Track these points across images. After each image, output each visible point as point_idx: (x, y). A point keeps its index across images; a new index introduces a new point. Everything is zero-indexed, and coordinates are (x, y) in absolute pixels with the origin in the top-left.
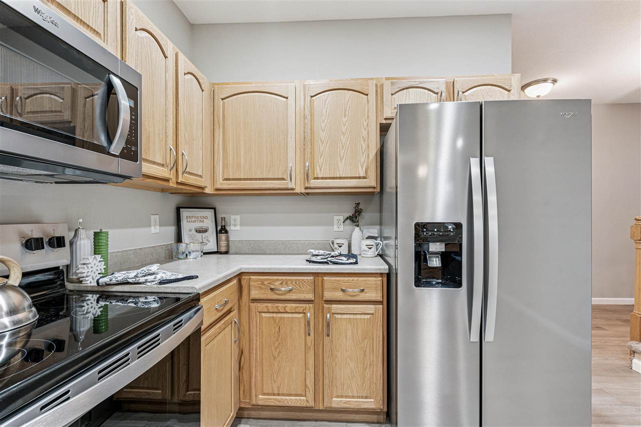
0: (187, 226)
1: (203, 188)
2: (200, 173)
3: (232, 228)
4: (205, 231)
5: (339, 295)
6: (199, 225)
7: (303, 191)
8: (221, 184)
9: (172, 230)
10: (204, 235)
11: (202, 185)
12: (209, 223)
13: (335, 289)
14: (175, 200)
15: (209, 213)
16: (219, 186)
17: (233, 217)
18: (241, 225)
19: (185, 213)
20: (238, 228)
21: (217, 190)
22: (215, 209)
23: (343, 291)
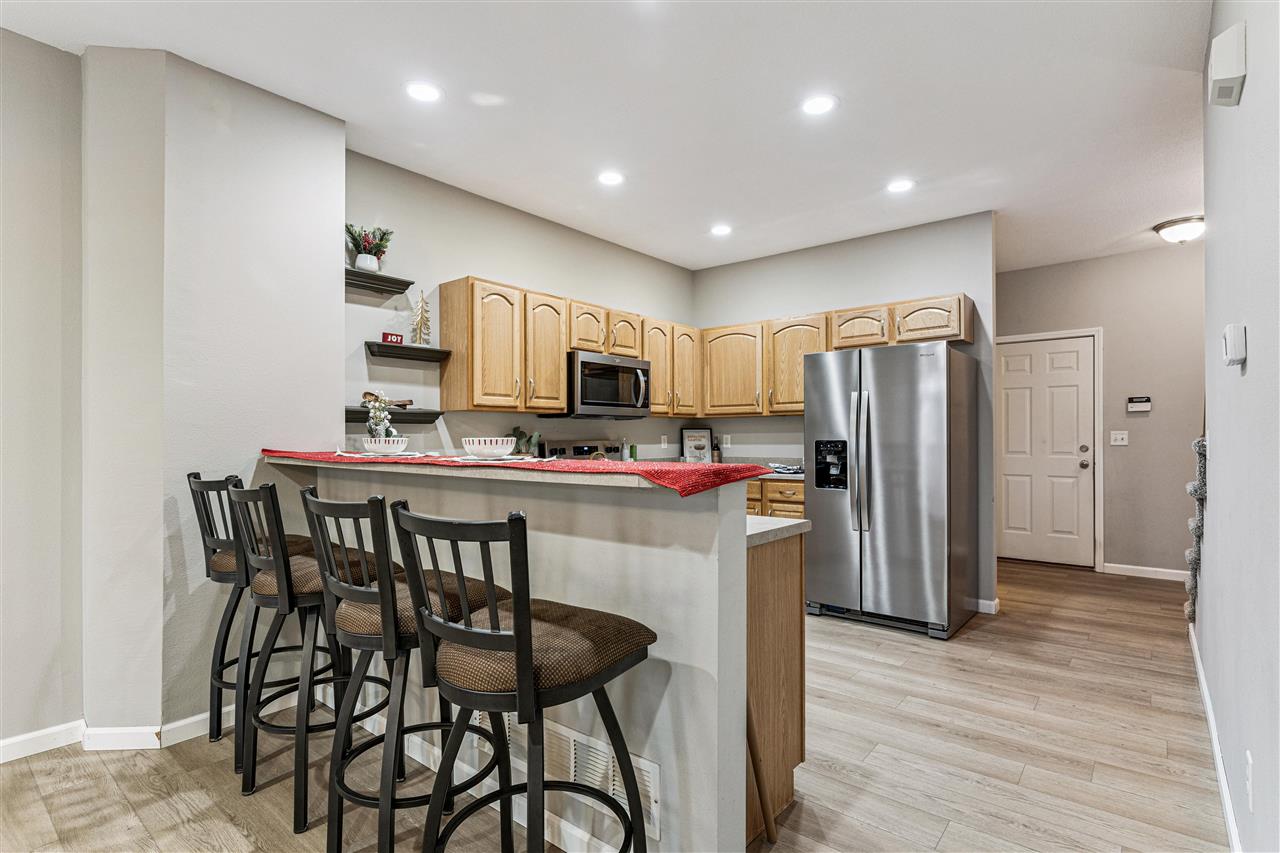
0: (689, 444)
1: (695, 414)
2: (691, 404)
3: (725, 446)
4: (703, 448)
5: (778, 496)
6: (697, 443)
7: (769, 414)
8: (709, 410)
9: (676, 447)
10: (702, 452)
11: (693, 412)
12: (706, 442)
13: (775, 492)
14: (679, 424)
15: (706, 433)
16: (707, 412)
17: (725, 436)
18: (731, 444)
19: (686, 433)
20: (729, 446)
21: (706, 415)
22: (711, 430)
23: (781, 493)
